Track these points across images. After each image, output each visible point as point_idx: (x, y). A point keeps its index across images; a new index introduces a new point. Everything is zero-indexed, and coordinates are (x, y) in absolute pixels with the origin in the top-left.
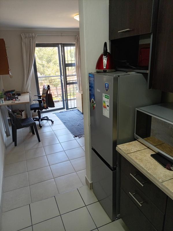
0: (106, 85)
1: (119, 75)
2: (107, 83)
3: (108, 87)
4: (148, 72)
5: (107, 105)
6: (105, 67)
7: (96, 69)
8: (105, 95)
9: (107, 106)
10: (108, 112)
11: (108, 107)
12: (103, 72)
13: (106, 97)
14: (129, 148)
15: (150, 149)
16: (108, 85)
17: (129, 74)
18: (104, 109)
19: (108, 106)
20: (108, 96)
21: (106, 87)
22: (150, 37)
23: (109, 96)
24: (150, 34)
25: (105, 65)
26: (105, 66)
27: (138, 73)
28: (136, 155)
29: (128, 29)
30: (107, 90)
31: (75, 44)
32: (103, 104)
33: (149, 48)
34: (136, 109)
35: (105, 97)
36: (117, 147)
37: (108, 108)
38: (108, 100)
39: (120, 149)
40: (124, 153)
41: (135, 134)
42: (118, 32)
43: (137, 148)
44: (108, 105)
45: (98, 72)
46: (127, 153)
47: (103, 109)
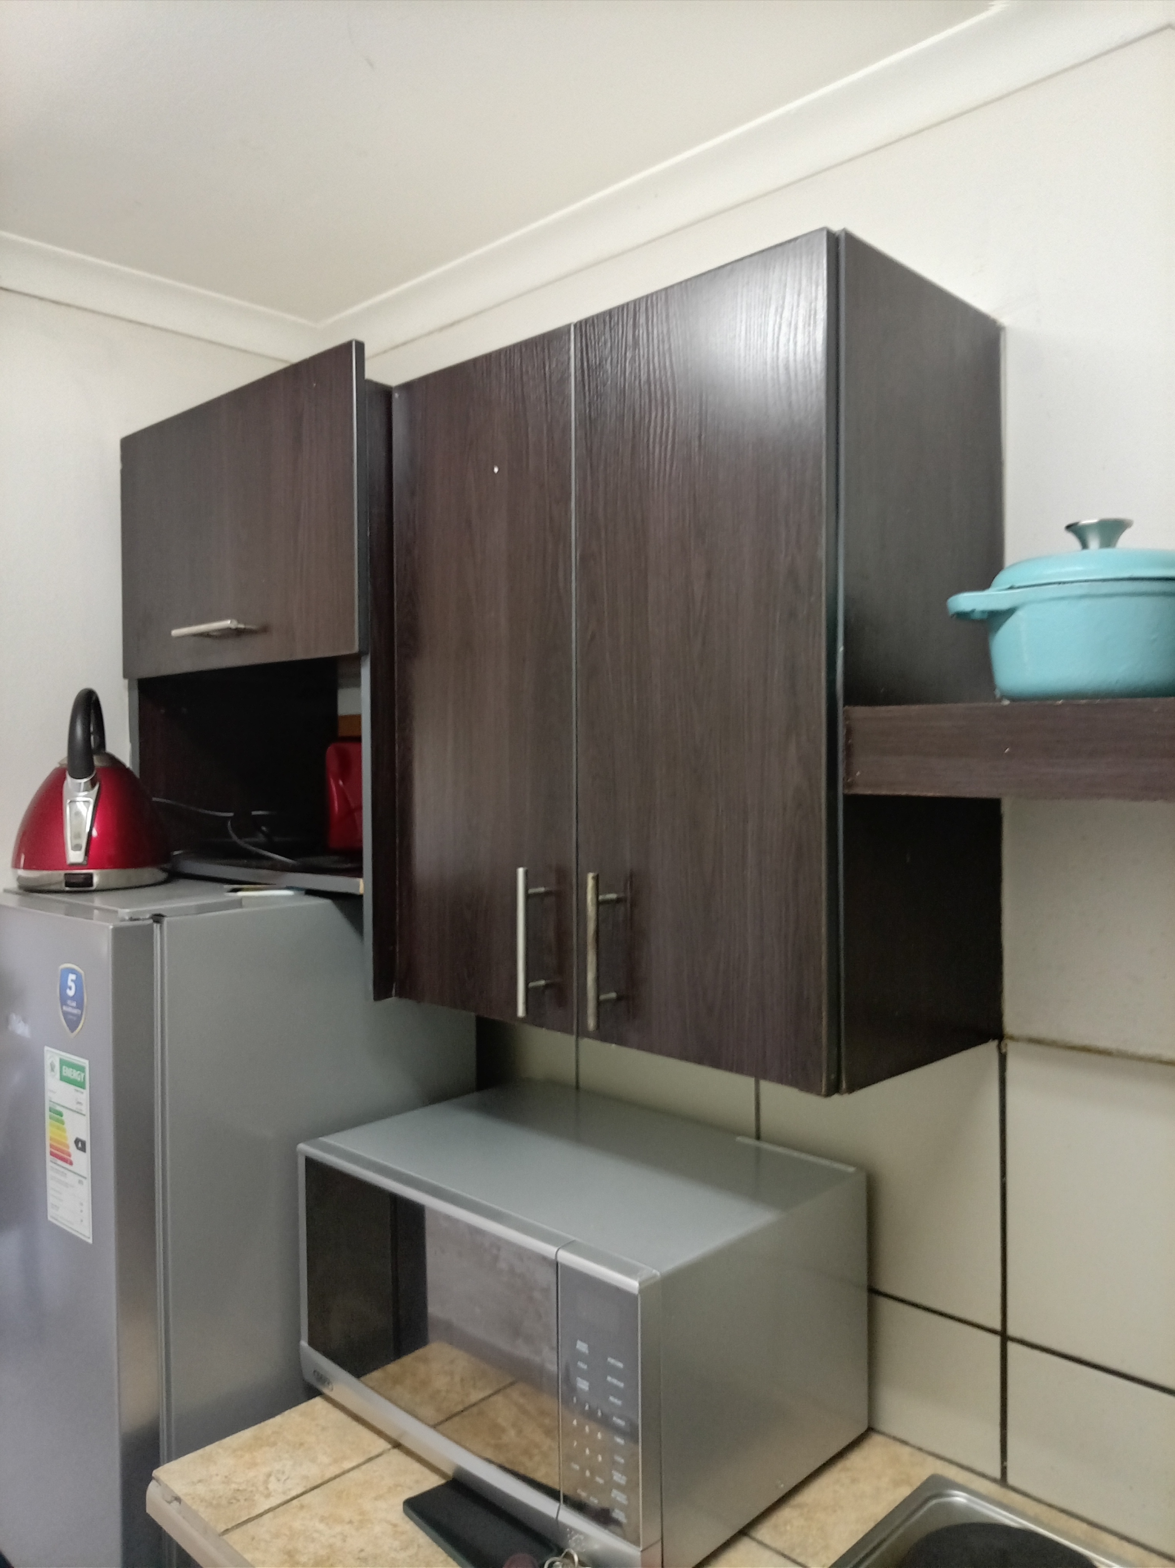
0: (64, 987)
1: (157, 908)
2: (73, 971)
3: (79, 998)
4: (361, 890)
5: (77, 1141)
6: (75, 856)
7: (16, 865)
8: (63, 1063)
9: (73, 1149)
10: (84, 1191)
11: (83, 1149)
12: (63, 887)
13: (69, 1072)
14: (251, 1474)
15: (409, 1453)
16: (78, 983)
17: (239, 903)
18: (52, 1168)
19: (80, 1144)
20: (81, 1069)
21: (64, 999)
22: (358, 676)
23: (85, 1063)
24: (355, 660)
25: (77, 836)
26: (77, 847)
27: (310, 892)
28: (297, 1525)
29: (227, 623)
30: (73, 1023)
32: (50, 1130)
33: (358, 739)
34: (303, 1147)
35: (63, 1079)
36: (153, 1491)
37: (82, 1161)
38: (84, 1096)
39: (178, 1499)
40: (205, 1530)
41: (304, 1343)
42: (175, 632)
43: (313, 1460)
44: (85, 1136)
45: (29, 889)
46: (222, 1527)
47: (50, 1173)
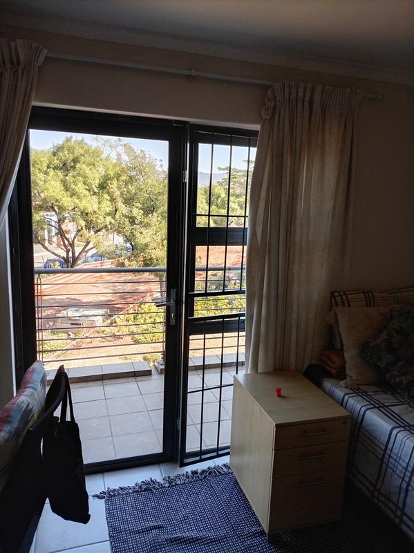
31: (255, 133)
